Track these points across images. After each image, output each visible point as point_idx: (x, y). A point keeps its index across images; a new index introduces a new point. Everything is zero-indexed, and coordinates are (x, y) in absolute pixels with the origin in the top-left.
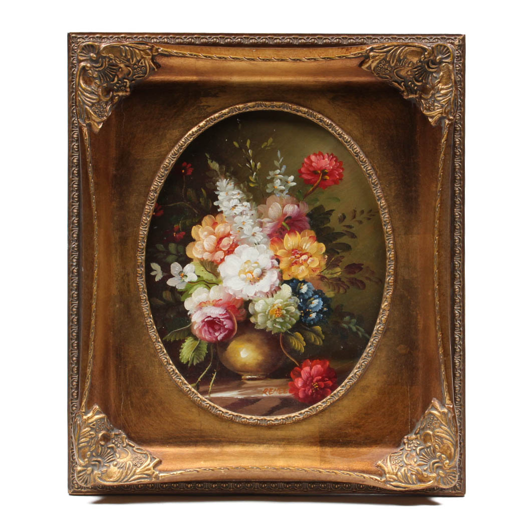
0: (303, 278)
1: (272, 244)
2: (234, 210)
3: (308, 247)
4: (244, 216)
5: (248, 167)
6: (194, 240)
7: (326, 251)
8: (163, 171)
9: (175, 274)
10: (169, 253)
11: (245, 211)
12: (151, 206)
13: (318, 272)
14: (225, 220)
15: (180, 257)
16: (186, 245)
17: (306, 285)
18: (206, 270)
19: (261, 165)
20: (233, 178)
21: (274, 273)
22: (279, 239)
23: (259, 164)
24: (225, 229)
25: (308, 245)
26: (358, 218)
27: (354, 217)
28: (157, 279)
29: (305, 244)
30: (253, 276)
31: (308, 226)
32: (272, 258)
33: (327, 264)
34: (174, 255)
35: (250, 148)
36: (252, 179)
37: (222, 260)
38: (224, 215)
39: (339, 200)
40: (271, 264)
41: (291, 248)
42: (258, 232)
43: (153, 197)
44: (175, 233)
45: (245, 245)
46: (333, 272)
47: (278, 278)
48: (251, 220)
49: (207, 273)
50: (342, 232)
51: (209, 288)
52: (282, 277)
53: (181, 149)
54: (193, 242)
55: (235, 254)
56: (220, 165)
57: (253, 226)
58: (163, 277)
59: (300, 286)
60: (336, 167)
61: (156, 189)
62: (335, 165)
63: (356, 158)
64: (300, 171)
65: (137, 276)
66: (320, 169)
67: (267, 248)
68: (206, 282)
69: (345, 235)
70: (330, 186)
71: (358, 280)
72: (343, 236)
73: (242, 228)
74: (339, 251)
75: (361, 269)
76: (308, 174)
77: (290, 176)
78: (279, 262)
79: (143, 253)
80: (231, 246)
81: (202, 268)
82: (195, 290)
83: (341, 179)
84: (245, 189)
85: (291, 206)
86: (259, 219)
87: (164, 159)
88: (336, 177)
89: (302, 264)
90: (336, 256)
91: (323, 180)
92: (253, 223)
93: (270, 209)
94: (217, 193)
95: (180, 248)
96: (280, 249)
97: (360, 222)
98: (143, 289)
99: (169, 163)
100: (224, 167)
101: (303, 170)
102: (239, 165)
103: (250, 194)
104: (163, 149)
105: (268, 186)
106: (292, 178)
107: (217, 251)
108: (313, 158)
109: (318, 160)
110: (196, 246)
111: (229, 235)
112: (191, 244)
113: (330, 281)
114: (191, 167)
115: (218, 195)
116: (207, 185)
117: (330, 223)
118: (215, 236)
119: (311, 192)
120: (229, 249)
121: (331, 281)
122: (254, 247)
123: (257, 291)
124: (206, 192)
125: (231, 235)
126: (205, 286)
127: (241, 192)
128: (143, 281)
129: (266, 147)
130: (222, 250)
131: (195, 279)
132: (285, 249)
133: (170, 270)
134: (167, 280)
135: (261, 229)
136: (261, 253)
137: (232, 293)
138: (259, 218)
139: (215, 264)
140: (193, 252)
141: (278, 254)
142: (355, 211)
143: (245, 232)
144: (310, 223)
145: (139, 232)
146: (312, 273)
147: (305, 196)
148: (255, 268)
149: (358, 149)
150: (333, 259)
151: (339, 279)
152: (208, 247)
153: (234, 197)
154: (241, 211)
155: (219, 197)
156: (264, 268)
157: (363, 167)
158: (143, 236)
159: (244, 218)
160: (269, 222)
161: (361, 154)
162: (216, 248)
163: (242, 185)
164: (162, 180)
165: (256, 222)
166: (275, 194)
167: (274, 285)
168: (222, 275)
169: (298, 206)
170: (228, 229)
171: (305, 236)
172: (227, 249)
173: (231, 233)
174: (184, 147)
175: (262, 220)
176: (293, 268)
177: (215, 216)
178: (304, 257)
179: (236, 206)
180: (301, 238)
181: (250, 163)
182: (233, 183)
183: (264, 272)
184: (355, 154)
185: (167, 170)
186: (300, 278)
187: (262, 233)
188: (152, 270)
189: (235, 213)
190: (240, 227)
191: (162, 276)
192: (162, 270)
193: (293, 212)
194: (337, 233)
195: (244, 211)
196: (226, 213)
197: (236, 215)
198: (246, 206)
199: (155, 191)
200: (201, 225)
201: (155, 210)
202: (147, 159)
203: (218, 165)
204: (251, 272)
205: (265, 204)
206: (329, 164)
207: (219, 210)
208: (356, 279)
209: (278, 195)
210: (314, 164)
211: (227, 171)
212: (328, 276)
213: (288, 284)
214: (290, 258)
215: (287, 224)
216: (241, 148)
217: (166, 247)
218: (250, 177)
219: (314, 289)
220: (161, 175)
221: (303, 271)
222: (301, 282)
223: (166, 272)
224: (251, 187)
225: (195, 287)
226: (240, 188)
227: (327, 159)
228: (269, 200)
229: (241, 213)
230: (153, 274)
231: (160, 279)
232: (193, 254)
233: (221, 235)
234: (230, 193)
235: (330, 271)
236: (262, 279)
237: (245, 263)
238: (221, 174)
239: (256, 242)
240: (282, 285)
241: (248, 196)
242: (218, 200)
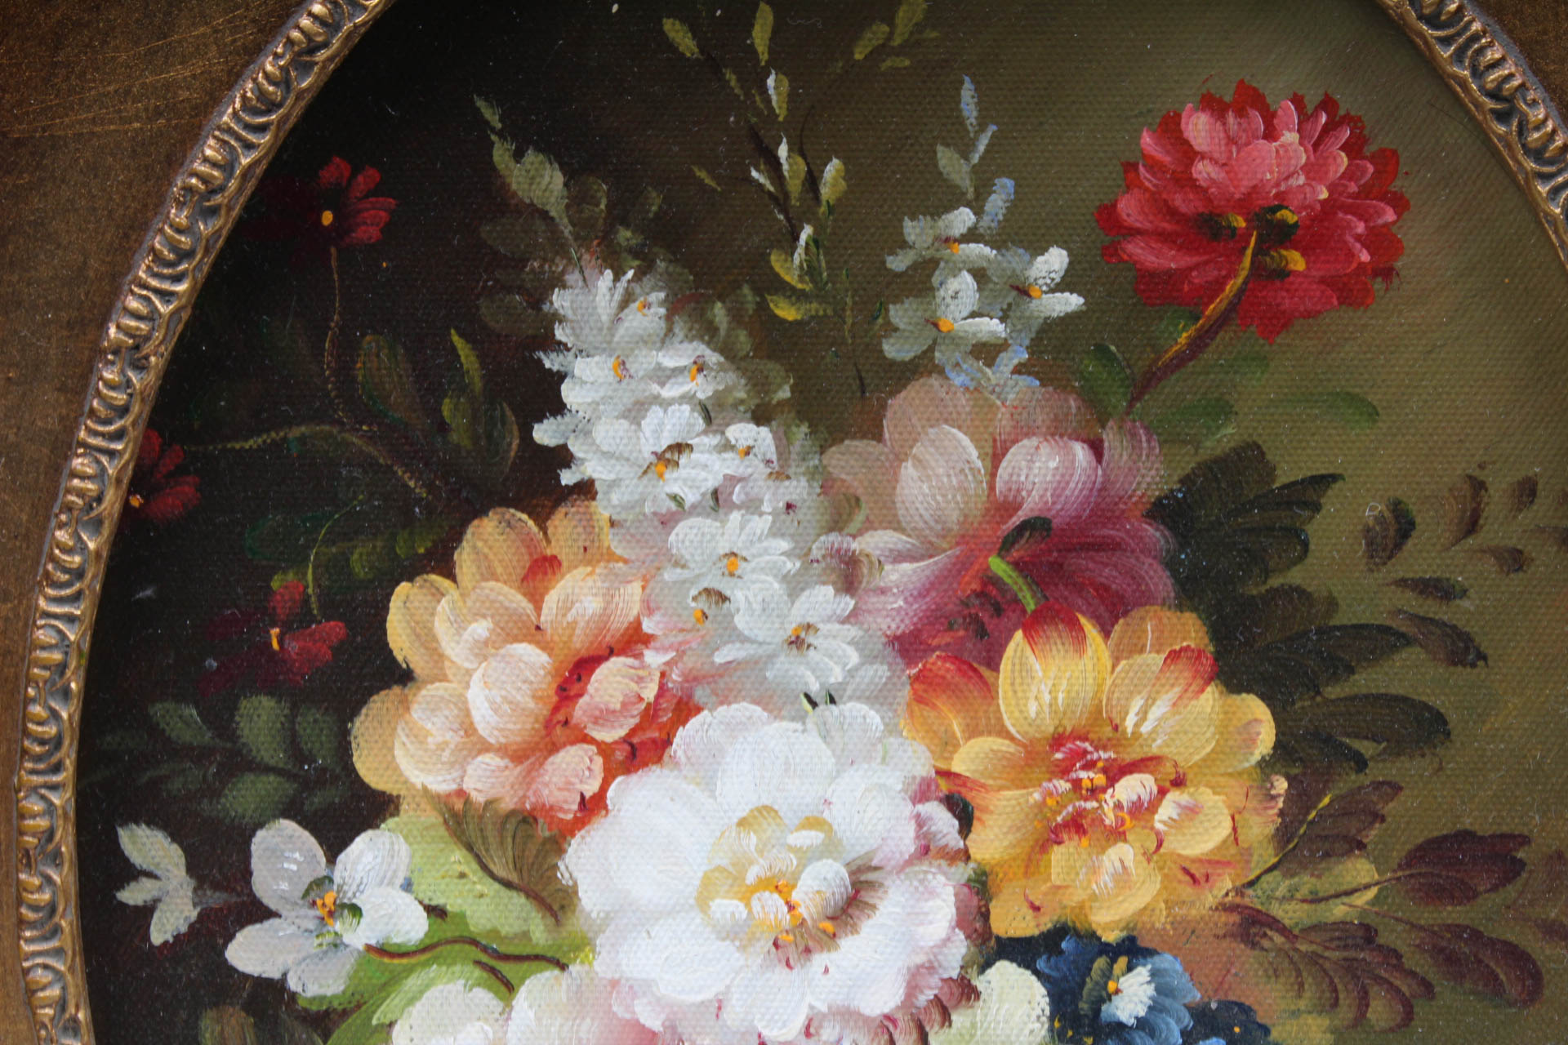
0: (1126, 928)
1: (919, 699)
2: (670, 474)
3: (1162, 719)
4: (735, 516)
5: (761, 186)
6: (404, 677)
7: (1282, 747)
8: (181, 217)
9: (283, 898)
10: (239, 763)
11: (741, 480)
12: (112, 454)
13: (1225, 883)
14: (612, 541)
15: (308, 785)
16: (348, 705)
17: (1142, 973)
18: (484, 868)
19: (848, 175)
20: (661, 265)
21: (932, 894)
22: (968, 669)
23: (833, 169)
24: (609, 597)
25: (1157, 712)
26: (1498, 529)
27: (1471, 525)
28: (161, 931)
29: (1137, 704)
30: (791, 907)
31: (1161, 581)
32: (922, 794)
33: (1283, 835)
34: (268, 769)
35: (775, 63)
36: (789, 267)
37: (592, 807)
38: (602, 509)
39: (1373, 413)
40: (910, 830)
41: (1049, 728)
42: (829, 620)
43: (120, 398)
44: (275, 631)
45: (742, 710)
46: (1325, 886)
47: (961, 922)
48: (784, 545)
49: (491, 888)
50: (1383, 619)
51: (508, 988)
52: (985, 916)
53: (306, 68)
54: (396, 689)
55: (677, 765)
56: (571, 175)
57: (795, 586)
58: (201, 917)
59: (1108, 975)
60: (1353, 188)
61: (139, 341)
62: (1349, 175)
63: (1501, 129)
64: (1108, 216)
65: (22, 923)
66: (1243, 205)
67: (891, 729)
68: (485, 949)
69: (1406, 640)
70: (1308, 315)
71: (1493, 943)
72: (1394, 649)
73: (723, 598)
74: (1366, 748)
75: (1512, 869)
76: (1164, 237)
77: (1043, 251)
78: (965, 816)
79: (57, 768)
80: (650, 714)
81: (458, 858)
82: (412, 1001)
83: (1387, 273)
84: (743, 339)
85: (1045, 449)
86: (834, 538)
87: (192, 136)
88: (1350, 255)
89: (1117, 834)
90: (1347, 782)
91: (1268, 275)
92: (792, 566)
93: (908, 471)
94: (551, 362)
95: (314, 726)
96: (973, 732)
97: (1515, 560)
98: (62, 1004)
99: (227, 167)
100: (601, 191)
101: (1129, 209)
102: (702, 174)
103: (773, 369)
104: (178, 73)
105: (900, 314)
106: (1055, 260)
107: (554, 748)
108: (1199, 128)
109: (1231, 140)
110: (417, 713)
111: (633, 641)
112: (381, 703)
113: (1303, 947)
114: (376, 192)
115: (561, 377)
116: (487, 311)
117: (1310, 560)
118: (545, 647)
119: (1181, 360)
120: (633, 732)
121: (1314, 947)
122: (801, 718)
123: (824, 1009)
124: (482, 358)
125: (647, 640)
126: (478, 972)
127: (713, 358)
128: (58, 952)
129: (880, 52)
130: (587, 739)
131: (413, 926)
132: (1003, 733)
133: (247, 873)
134: (230, 937)
135: (848, 603)
136: (846, 761)
137: (654, 1023)
138: (837, 523)
139: (543, 831)
140: (398, 752)
141: (958, 766)
142: (1478, 486)
143: (740, 622)
144: (1171, 565)
145: (29, 625)
146: (1187, 891)
147: (1144, 384)
148: (806, 856)
149: (1512, 71)
150: (1326, 800)
151: (1366, 934)
152: (494, 719)
153: (668, 392)
154: (711, 483)
155: (569, 393)
156: (870, 855)
157: (1543, 189)
158: (57, 656)
159: (732, 532)
160: (899, 557)
161: (1534, 103)
162: (549, 725)
163: (719, 312)
164: (177, 279)
165: (816, 553)
166: (940, 371)
167: (931, 968)
168: (590, 899)
169: (1096, 448)
170: (629, 602)
171: (1142, 650)
172: (622, 732)
173: (648, 626)
174: (322, 55)
175: (855, 545)
176: (1059, 856)
177: (542, 520)
178: (1133, 788)
179: (679, 448)
180: (1116, 661)
181: (774, 165)
182: (662, 295)
183: (871, 885)
184: (1490, 104)
185: (214, 211)
186: (1108, 923)
187: (853, 631)
188: (131, 873)
189: (674, 497)
190: (708, 591)
191: (193, 914)
192: (191, 869)
193: (1058, 491)
194: (1358, 630)
195: (732, 480)
196: (615, 498)
197: (679, 509)
198: (748, 451)
199: (134, 355)
200: (450, 575)
201: (141, 479)
202: (79, 136)
203: (559, 179)
204: (780, 885)
205: (879, 437)
206: (1307, 169)
207: (567, 478)
208: (1476, 935)
209: (958, 379)
210: (1203, 171)
211: (619, 215)
212: (1291, 913)
213: (1027, 963)
214: (1037, 796)
215: (1017, 565)
216: (711, 63)
217: (221, 720)
218: (776, 261)
219: (1196, 996)
220: (174, 247)
221: (1123, 877)
222: (1113, 952)
223: (216, 886)
224: (783, 321)
225: (412, 982)
226: (707, 332)
227: (1290, 137)
228: (903, 406)
229: (715, 494)
230: (133, 895)
231: (184, 929)
232: (397, 768)
233: (580, 643)
234: (645, 360)
235: (1307, 883)
236: (855, 930)
237: (742, 823)
238: (582, 240)
239: (814, 688)
240: (983, 969)
241: (760, 385)
242: (558, 408)
